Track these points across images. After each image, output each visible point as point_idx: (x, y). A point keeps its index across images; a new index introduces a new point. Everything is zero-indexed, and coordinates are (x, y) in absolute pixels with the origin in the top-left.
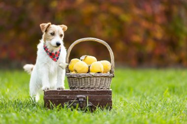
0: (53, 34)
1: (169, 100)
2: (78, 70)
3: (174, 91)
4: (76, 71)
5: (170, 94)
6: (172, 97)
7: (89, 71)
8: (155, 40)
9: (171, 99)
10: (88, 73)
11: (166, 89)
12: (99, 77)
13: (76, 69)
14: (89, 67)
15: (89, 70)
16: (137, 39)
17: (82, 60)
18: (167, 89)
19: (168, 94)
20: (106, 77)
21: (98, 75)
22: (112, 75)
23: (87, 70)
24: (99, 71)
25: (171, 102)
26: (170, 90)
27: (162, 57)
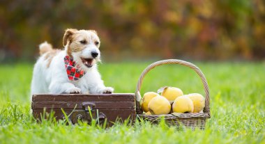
0: (84, 42)
1: (221, 109)
2: (155, 110)
3: (229, 97)
4: (151, 111)
5: (224, 101)
6: (225, 105)
7: (171, 111)
8: (201, 18)
9: (224, 108)
10: (170, 113)
11: (216, 93)
12: (187, 119)
13: (152, 109)
14: (172, 105)
15: (172, 109)
16: (174, 17)
17: (160, 94)
18: (219, 93)
19: (221, 101)
20: (197, 118)
21: (186, 116)
22: (207, 114)
23: (169, 110)
24: (187, 109)
25: (225, 112)
26: (223, 95)
27: (211, 45)
